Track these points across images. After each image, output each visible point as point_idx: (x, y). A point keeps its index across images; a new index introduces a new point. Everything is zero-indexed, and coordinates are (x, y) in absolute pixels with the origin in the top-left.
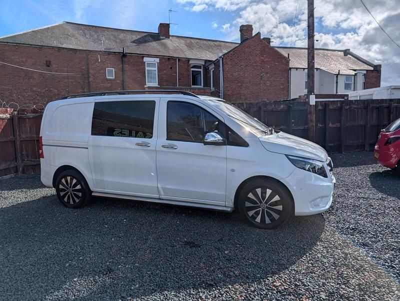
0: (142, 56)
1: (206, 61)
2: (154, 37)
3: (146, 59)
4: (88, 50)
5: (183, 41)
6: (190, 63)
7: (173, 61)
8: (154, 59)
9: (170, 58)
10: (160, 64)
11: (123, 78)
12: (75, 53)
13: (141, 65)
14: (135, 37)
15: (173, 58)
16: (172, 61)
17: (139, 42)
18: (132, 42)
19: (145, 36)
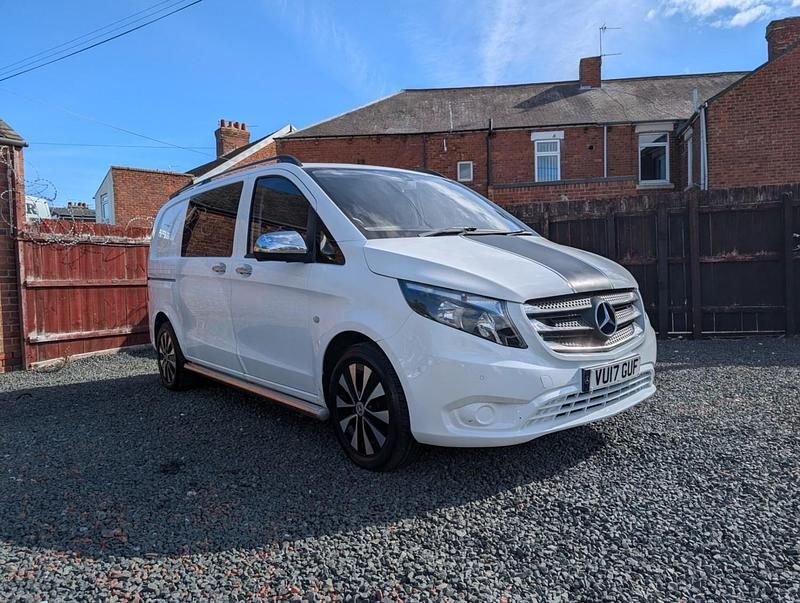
0: (528, 130)
1: (677, 123)
2: (566, 90)
3: (535, 136)
4: (426, 133)
5: (631, 88)
6: (636, 131)
7: (596, 133)
8: (553, 133)
9: (587, 127)
10: (566, 141)
11: (488, 178)
12: (405, 142)
13: (526, 149)
14: (524, 97)
15: (596, 127)
16: (592, 133)
17: (530, 105)
18: (515, 107)
19: (548, 91)
